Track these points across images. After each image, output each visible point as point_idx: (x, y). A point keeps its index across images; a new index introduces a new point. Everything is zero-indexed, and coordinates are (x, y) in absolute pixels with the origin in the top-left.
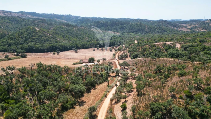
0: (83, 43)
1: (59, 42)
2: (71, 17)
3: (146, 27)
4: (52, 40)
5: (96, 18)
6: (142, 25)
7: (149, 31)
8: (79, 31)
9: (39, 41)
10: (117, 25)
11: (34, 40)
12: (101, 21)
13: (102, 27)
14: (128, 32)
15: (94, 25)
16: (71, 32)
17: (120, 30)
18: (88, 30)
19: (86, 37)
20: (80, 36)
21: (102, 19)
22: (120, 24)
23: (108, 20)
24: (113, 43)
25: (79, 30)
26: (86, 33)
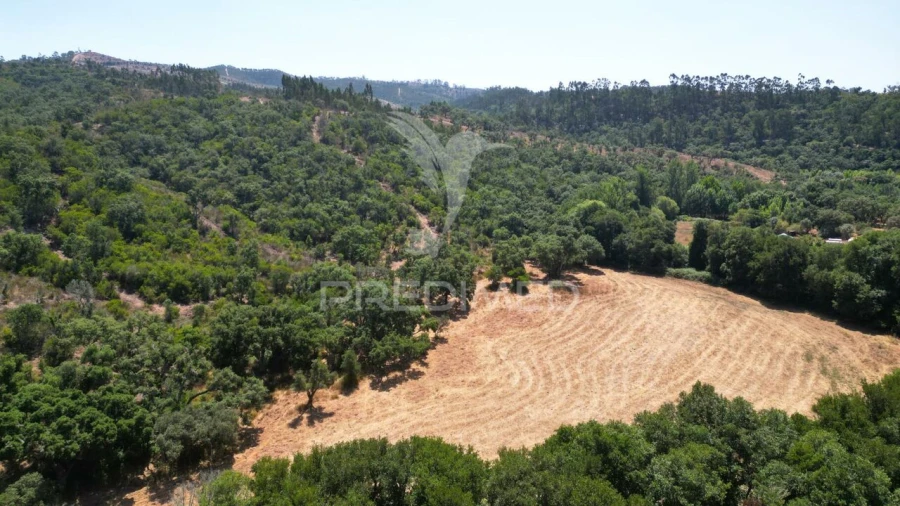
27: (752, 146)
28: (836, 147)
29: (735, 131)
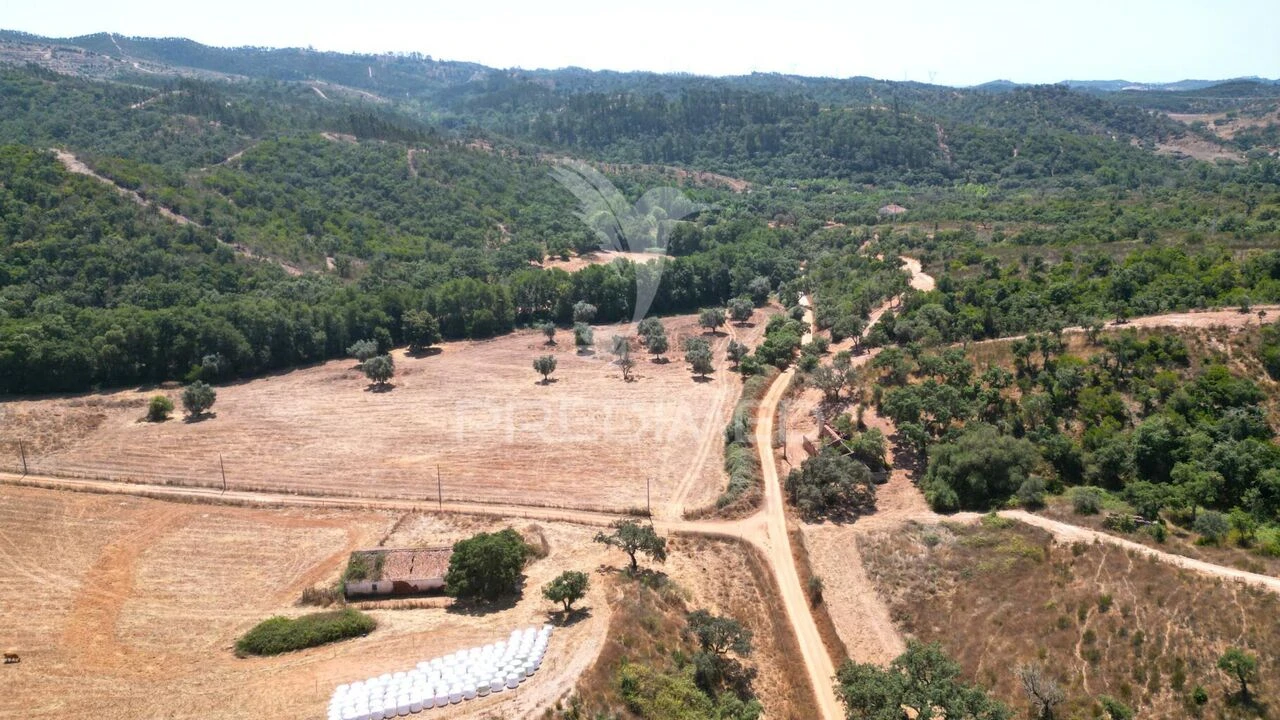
0: (456, 288)
1: (250, 275)
2: (423, 69)
3: (940, 134)
4: (188, 264)
5: (587, 72)
6: (911, 121)
7: (963, 167)
8: (443, 173)
9: (67, 273)
10: (726, 124)
11: (22, 270)
12: (616, 93)
13: (623, 140)
14: (809, 169)
15: (565, 120)
16: (382, 181)
17: (752, 156)
18: (520, 162)
19: (500, 220)
20: (450, 213)
21: (624, 81)
22: (746, 118)
23: (664, 88)
24: (712, 276)
25: (445, 164)
26: (500, 190)
27: (745, 158)
28: (808, 158)
29: (733, 144)
